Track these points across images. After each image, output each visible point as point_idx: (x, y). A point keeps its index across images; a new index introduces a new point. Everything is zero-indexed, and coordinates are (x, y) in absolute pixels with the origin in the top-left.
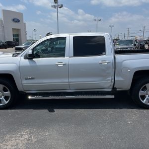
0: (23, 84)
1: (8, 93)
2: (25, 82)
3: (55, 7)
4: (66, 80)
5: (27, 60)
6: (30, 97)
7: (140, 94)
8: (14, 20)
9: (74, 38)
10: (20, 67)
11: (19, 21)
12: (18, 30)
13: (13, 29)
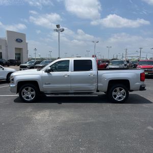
0: (43, 87)
1: (34, 93)
2: (44, 86)
3: (57, 31)
4: (70, 85)
5: (46, 73)
6: (47, 95)
7: (113, 94)
8: (17, 40)
9: (74, 60)
10: (42, 77)
11: (22, 41)
12: (20, 49)
13: (16, 48)
